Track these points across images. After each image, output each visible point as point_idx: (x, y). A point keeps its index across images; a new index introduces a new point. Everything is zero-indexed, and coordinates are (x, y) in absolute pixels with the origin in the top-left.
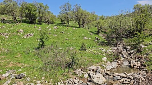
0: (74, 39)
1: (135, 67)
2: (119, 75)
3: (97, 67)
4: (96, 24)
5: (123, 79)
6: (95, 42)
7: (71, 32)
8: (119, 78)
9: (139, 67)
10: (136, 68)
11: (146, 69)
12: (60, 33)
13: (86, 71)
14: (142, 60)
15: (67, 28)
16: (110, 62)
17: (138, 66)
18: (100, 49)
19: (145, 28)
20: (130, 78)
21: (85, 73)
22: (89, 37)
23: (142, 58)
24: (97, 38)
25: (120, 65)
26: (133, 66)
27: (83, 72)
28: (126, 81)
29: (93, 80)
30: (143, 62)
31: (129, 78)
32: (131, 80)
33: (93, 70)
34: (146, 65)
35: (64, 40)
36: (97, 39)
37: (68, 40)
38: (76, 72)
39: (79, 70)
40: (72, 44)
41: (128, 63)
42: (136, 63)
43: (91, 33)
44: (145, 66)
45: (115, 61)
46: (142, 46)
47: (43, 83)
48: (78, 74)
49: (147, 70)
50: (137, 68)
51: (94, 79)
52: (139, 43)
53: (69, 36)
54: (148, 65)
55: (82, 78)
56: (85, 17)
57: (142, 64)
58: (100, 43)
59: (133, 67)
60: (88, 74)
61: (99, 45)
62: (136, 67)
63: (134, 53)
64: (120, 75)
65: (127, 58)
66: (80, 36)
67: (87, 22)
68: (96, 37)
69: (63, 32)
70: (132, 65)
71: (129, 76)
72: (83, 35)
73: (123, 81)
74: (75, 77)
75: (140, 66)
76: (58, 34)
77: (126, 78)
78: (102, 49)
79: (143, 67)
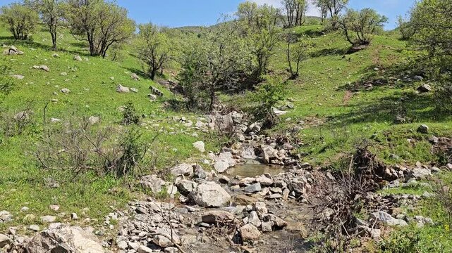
0: (87, 89)
1: (273, 161)
2: (255, 182)
3: (194, 167)
4: (149, 50)
5: (266, 190)
6: (151, 101)
7: (72, 69)
8: (258, 187)
9: (284, 160)
10: (276, 164)
11: (307, 163)
12: (33, 70)
13: (169, 179)
14: (288, 145)
15: (55, 56)
16: (214, 152)
17: (280, 158)
18: (178, 121)
19: (269, 68)
20: (282, 186)
21: (168, 183)
22: (132, 86)
23: (286, 140)
24: (156, 89)
25: (238, 158)
26: (270, 159)
27: (163, 182)
28: (273, 193)
29: (200, 197)
30: (292, 149)
31: (280, 185)
32: (283, 190)
33: (187, 175)
34: (299, 155)
35: (55, 93)
36: (157, 93)
37: (70, 93)
38: (146, 183)
39: (154, 176)
40: (87, 106)
41: (253, 153)
42: (276, 152)
43: (135, 75)
44: (296, 158)
45: (226, 150)
46: (276, 111)
47: (65, 220)
48: (152, 189)
49: (308, 166)
50: (278, 164)
51: (201, 194)
52: (271, 103)
53: (67, 80)
54: (302, 155)
55: (163, 197)
56: (113, 23)
57: (289, 153)
58: (166, 103)
59: (270, 163)
60: (176, 185)
61: (166, 108)
62: (277, 161)
63: (257, 129)
64: (257, 180)
65: (248, 142)
66: (103, 83)
67: (116, 41)
68: (151, 88)
69: (45, 67)
70: (267, 158)
71: (279, 182)
72: (113, 78)
73: (268, 194)
74: (144, 195)
75: (286, 158)
76: (28, 74)
77: (272, 185)
78: (184, 118)
79: (294, 160)
